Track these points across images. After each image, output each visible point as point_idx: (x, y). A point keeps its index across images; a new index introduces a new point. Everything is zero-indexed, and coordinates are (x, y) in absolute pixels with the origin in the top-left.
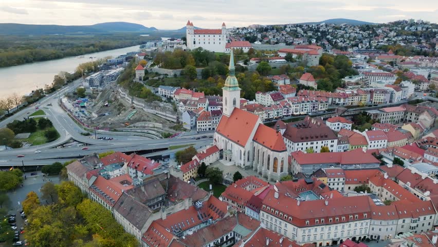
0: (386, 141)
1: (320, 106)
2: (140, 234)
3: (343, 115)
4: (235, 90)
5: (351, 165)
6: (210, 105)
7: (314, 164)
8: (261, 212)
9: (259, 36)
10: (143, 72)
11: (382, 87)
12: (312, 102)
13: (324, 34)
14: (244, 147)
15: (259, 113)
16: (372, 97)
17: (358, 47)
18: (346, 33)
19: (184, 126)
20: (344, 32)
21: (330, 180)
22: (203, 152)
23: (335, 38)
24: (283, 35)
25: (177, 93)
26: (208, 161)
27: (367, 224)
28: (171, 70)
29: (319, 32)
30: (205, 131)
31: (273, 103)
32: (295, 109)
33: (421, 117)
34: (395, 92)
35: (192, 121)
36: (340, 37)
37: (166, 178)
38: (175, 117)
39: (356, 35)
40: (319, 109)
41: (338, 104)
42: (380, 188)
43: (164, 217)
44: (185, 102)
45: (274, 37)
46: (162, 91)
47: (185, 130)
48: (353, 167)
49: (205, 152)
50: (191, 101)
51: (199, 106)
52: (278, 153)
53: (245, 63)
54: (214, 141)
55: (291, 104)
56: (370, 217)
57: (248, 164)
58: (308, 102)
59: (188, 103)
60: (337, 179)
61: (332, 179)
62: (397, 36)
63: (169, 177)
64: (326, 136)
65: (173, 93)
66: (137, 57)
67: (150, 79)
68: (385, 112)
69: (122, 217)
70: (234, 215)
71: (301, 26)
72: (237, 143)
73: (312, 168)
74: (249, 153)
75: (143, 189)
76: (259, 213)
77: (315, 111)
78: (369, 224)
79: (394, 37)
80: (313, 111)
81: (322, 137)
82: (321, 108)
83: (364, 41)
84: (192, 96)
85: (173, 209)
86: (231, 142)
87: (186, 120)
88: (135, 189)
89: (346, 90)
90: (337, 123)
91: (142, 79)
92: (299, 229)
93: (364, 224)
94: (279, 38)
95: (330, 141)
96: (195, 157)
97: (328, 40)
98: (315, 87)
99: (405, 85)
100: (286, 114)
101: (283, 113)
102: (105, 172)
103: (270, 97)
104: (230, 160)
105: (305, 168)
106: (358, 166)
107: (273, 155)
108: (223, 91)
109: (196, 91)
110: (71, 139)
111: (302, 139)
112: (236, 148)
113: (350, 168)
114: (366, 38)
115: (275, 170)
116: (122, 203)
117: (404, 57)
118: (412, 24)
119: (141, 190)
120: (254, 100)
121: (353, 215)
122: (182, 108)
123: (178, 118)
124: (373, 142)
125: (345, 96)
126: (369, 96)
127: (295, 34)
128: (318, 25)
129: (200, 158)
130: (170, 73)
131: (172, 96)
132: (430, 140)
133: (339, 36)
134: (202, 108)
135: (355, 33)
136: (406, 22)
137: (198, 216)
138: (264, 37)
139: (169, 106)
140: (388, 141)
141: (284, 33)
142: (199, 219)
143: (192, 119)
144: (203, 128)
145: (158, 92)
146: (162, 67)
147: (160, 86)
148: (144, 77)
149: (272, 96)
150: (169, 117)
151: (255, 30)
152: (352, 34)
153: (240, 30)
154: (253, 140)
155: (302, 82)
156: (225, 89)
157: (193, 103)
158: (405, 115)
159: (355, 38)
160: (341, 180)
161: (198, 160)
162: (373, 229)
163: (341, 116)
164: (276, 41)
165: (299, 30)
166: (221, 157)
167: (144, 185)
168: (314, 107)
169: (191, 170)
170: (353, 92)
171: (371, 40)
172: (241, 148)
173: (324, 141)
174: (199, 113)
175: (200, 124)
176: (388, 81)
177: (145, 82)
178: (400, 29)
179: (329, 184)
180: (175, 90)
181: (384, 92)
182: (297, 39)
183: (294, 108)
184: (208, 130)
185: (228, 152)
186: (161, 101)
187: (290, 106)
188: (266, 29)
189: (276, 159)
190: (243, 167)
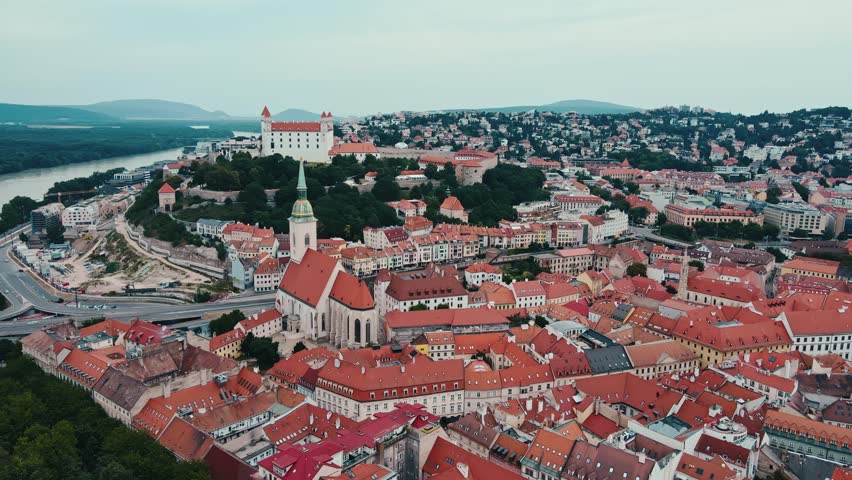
0: (544, 297)
1: (465, 250)
2: (129, 418)
3: (494, 261)
4: (307, 221)
5: (467, 326)
6: (280, 249)
7: (413, 328)
8: (317, 389)
9: (406, 133)
10: (172, 197)
11: (575, 219)
12: (452, 242)
13: (528, 129)
14: (314, 307)
15: (362, 260)
16: (554, 235)
17: (580, 153)
18: (565, 129)
19: (235, 285)
20: (563, 126)
21: (432, 348)
22: (253, 318)
23: (547, 137)
24: (450, 131)
25: (228, 231)
26: (259, 332)
27: (459, 398)
28: (222, 193)
29: (521, 125)
30: (266, 291)
31: (390, 245)
32: (425, 254)
33: (613, 263)
34: (590, 225)
35: (247, 275)
36: (555, 136)
37: (180, 349)
38: (221, 270)
39: (581, 132)
40: (465, 255)
41: (498, 247)
42: (501, 356)
43: (167, 394)
44: (238, 245)
45: (433, 134)
46: (202, 227)
47: (236, 290)
48: (470, 330)
49: (256, 318)
50: (248, 242)
51: (261, 251)
52: (359, 312)
53: (357, 181)
54: (277, 303)
55: (417, 246)
56: (463, 387)
57: (322, 334)
58: (445, 242)
59: (243, 246)
60: (442, 347)
61: (436, 348)
62: (652, 134)
63: (185, 347)
64: (449, 291)
65: (221, 230)
66: (166, 171)
67: (185, 208)
68: (560, 255)
69: (106, 400)
70: (272, 390)
71: (489, 116)
72: (307, 303)
73: (410, 333)
74: (323, 317)
75: (141, 362)
76: (313, 390)
77: (457, 257)
78: (462, 396)
79: (647, 136)
80: (454, 257)
81: (442, 292)
82: (468, 252)
83: (592, 144)
84: (253, 236)
85: (181, 383)
86: (299, 302)
87: (238, 273)
88: (129, 363)
89: (512, 224)
90: (480, 274)
91: (171, 208)
92: (362, 405)
93: (456, 398)
94: (441, 136)
95: (456, 298)
96: (239, 325)
97: (533, 142)
98: (465, 219)
99: (611, 216)
100: (408, 263)
101: (404, 260)
102: (86, 345)
103: (384, 235)
104: (298, 331)
105: (400, 334)
106: (477, 327)
107: (354, 315)
108: (291, 223)
109: (261, 227)
110: (32, 308)
111: (411, 294)
112: (305, 311)
113: (465, 330)
114: (598, 137)
115: (358, 339)
116: (106, 381)
117: (642, 171)
118: (684, 113)
119: (139, 365)
120: (360, 242)
121: (439, 384)
122: (233, 255)
123: (226, 272)
124: (523, 299)
125: (510, 233)
126: (550, 232)
127: (473, 130)
128: (520, 114)
129: (246, 326)
130: (220, 196)
131: (220, 236)
132: (608, 294)
133: (553, 133)
134: (267, 254)
135: (580, 129)
136: (675, 110)
137: (221, 395)
138: (414, 134)
139: (212, 253)
140: (547, 298)
141: (453, 127)
142: (222, 398)
143: (247, 272)
144: (264, 285)
145: (195, 230)
146: (208, 188)
147: (201, 220)
148: (174, 205)
149: (386, 234)
150: (212, 271)
151: (404, 120)
152: (575, 131)
153: (376, 122)
154: (330, 297)
155: (445, 210)
156: (293, 221)
157: (251, 246)
158: (593, 260)
159: (578, 138)
160: (449, 347)
161: (243, 330)
162: (469, 405)
163: (490, 263)
164: (435, 142)
165: (484, 121)
166: (285, 327)
167: (145, 357)
168: (455, 251)
169: (230, 345)
170: (523, 227)
171: (603, 142)
172: (312, 310)
173: (446, 299)
174: (261, 261)
175: (260, 280)
176: (588, 211)
177: (176, 214)
178: (662, 122)
179: (432, 355)
180: (225, 226)
181: (573, 226)
182: (474, 139)
183: (423, 252)
184: (273, 289)
185: (294, 318)
186: (199, 244)
187: (415, 250)
188: (423, 121)
189: (358, 324)
190: (314, 338)
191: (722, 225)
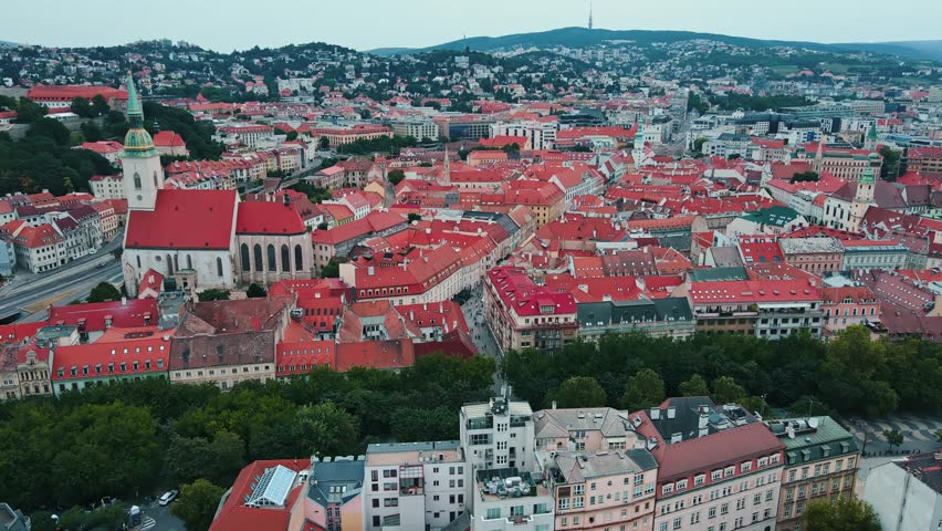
0: (369, 206)
4: (154, 155)
12: (213, 178)
14: (227, 249)
16: (278, 162)
30: (54, 268)
33: (372, 174)
35: (10, 254)
48: (387, 233)
58: (207, 179)
64: (310, 212)
68: (323, 175)
69: (208, 371)
72: (205, 249)
73: (346, 247)
81: (305, 214)
95: (316, 219)
96: (146, 293)
98: (188, 156)
105: (339, 250)
107: (294, 241)
112: (204, 259)
124: (358, 211)
125: (246, 164)
154: (237, 233)
158: (345, 176)
162: (465, 279)
170: (253, 157)
172: (221, 254)
173: (309, 221)
174: (15, 233)
175: (42, 255)
181: (293, 151)
184: (59, 264)
191: (374, 140)
